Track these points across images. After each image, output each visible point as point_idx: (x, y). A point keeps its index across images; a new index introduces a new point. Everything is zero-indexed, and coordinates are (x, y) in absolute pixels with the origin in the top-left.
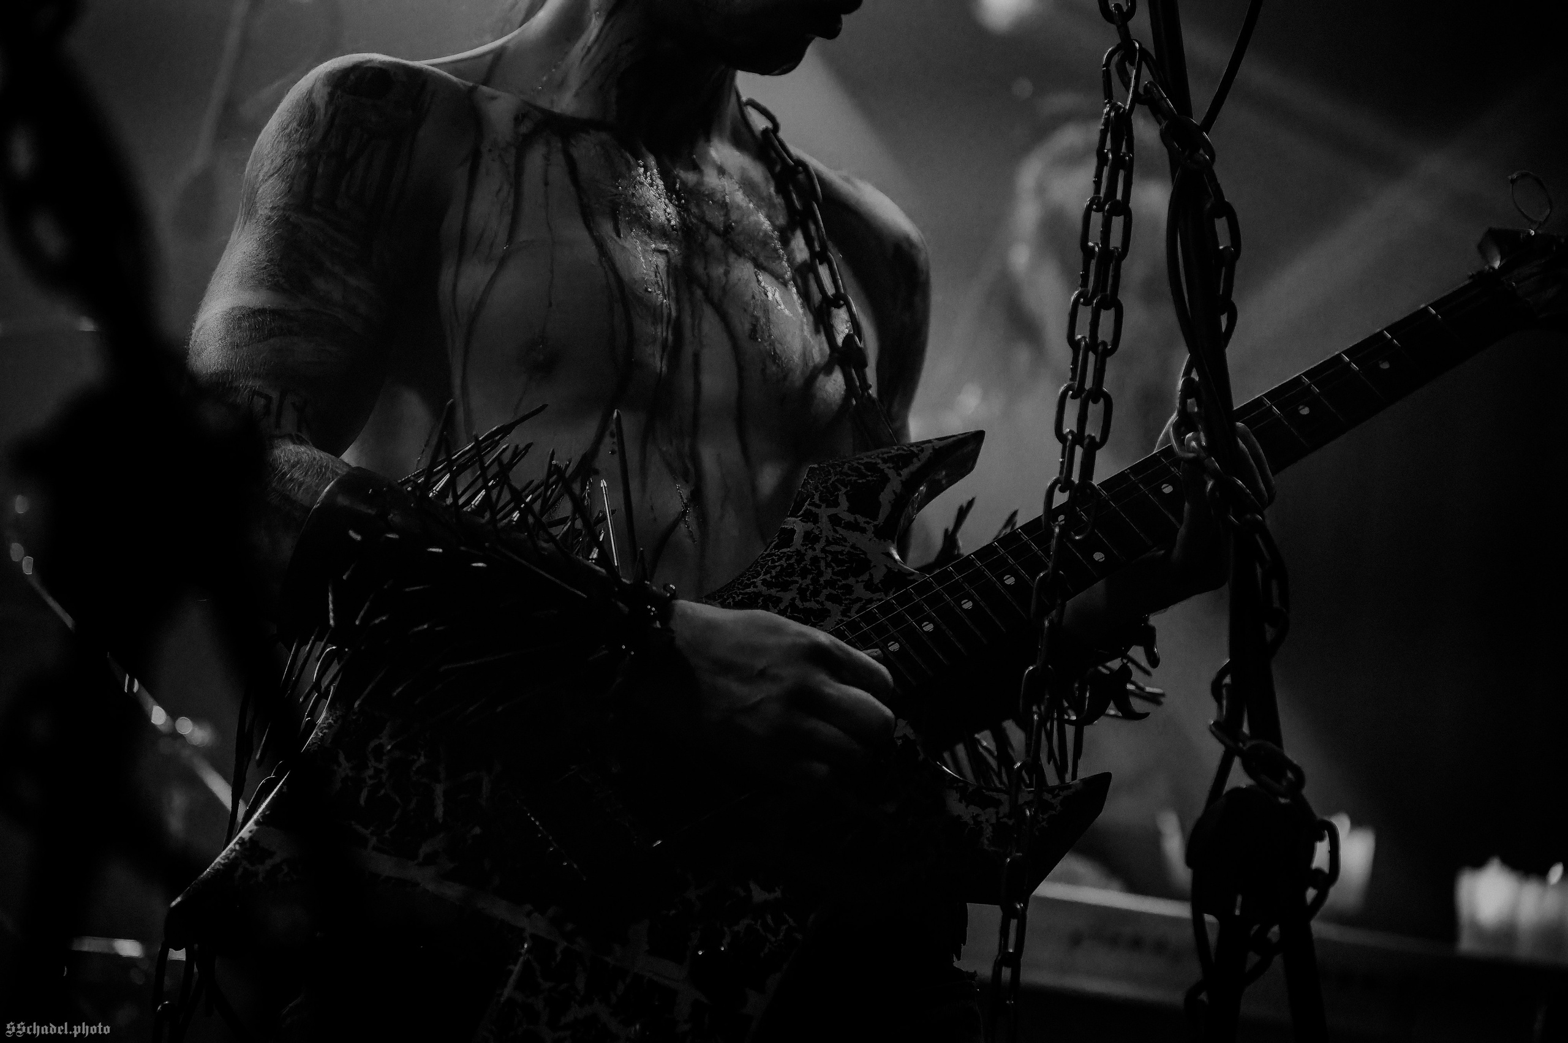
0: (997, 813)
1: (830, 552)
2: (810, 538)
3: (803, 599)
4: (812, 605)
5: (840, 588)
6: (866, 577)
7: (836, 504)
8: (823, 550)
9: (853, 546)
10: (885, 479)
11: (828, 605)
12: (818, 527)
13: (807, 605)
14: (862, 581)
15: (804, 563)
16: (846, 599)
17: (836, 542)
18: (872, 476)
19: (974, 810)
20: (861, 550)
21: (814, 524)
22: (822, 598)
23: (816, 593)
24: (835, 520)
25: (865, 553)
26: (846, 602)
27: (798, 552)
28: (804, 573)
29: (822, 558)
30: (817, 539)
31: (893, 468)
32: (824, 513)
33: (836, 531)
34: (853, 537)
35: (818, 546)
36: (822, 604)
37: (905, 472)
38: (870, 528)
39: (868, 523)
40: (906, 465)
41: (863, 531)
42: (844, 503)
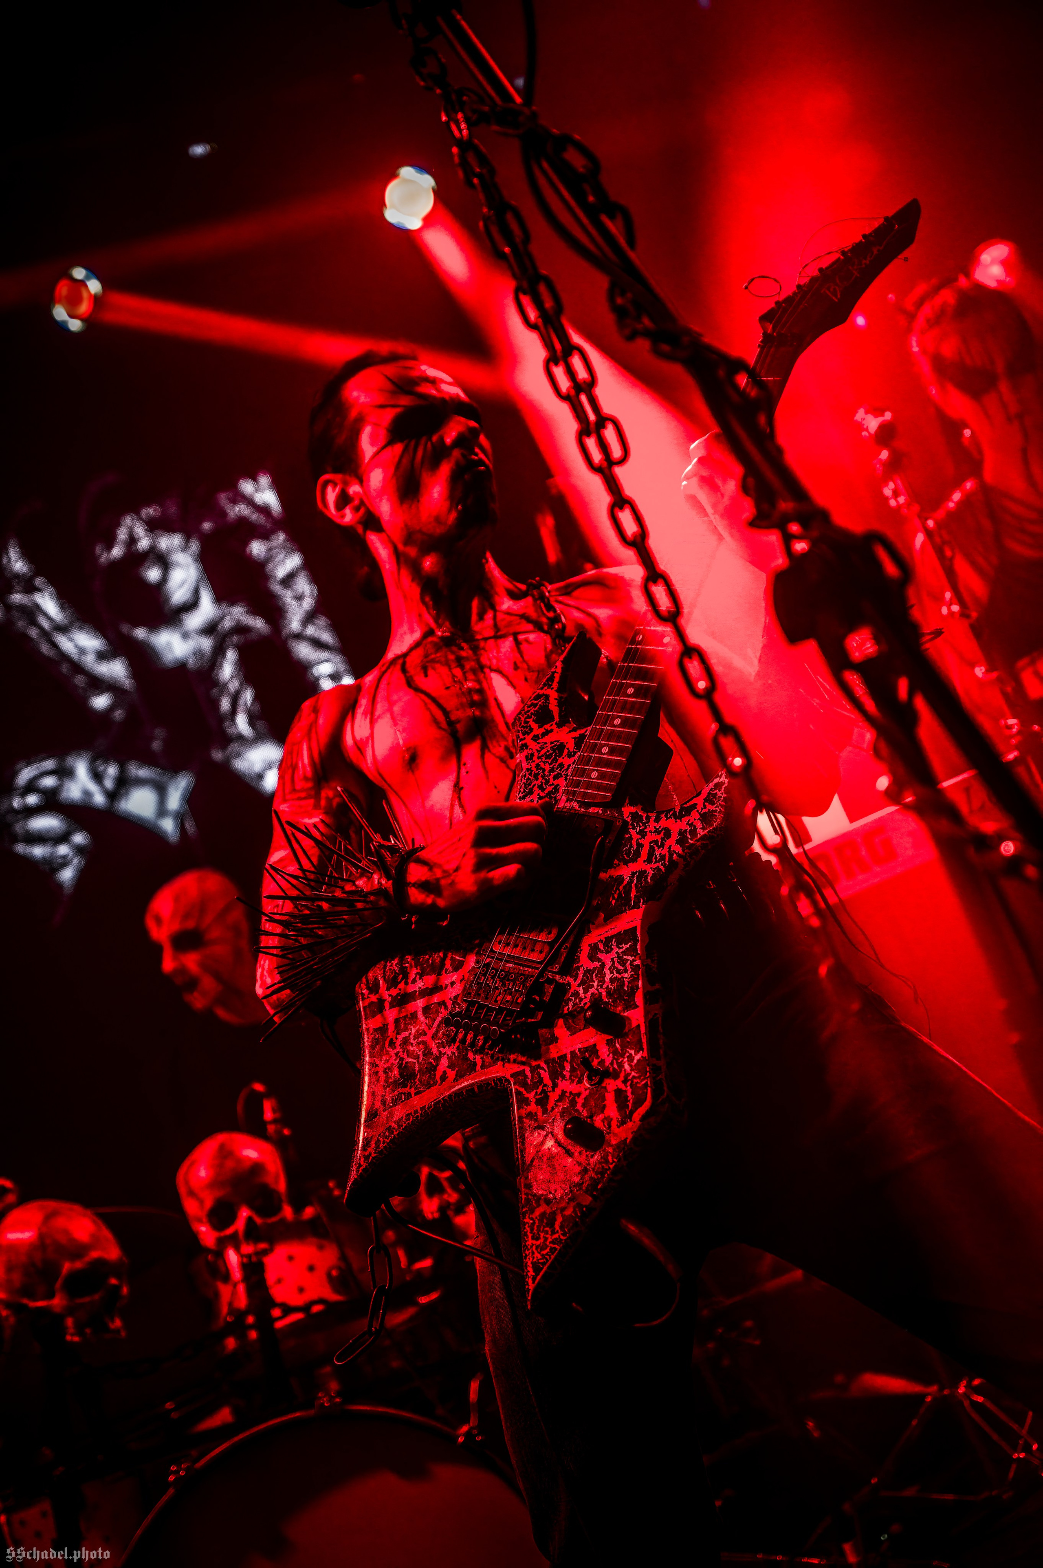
0: (698, 811)
1: (543, 756)
2: (529, 758)
3: (543, 789)
4: (549, 788)
5: (557, 769)
6: (566, 751)
7: (531, 730)
8: (539, 758)
9: (552, 743)
10: (547, 697)
11: (556, 782)
12: (530, 749)
13: (546, 791)
14: (566, 756)
15: (534, 772)
16: (563, 772)
17: (542, 748)
18: (540, 701)
19: (685, 819)
20: (556, 741)
21: (527, 749)
22: (551, 781)
23: (547, 782)
24: (536, 738)
25: (558, 741)
26: (564, 773)
27: (528, 770)
28: (536, 777)
29: (540, 762)
30: (532, 755)
31: (548, 688)
32: (528, 739)
33: (539, 743)
34: (548, 739)
35: (535, 758)
36: (553, 784)
37: (555, 685)
38: (554, 727)
39: (552, 725)
40: (553, 681)
41: (552, 731)
42: (535, 726)
